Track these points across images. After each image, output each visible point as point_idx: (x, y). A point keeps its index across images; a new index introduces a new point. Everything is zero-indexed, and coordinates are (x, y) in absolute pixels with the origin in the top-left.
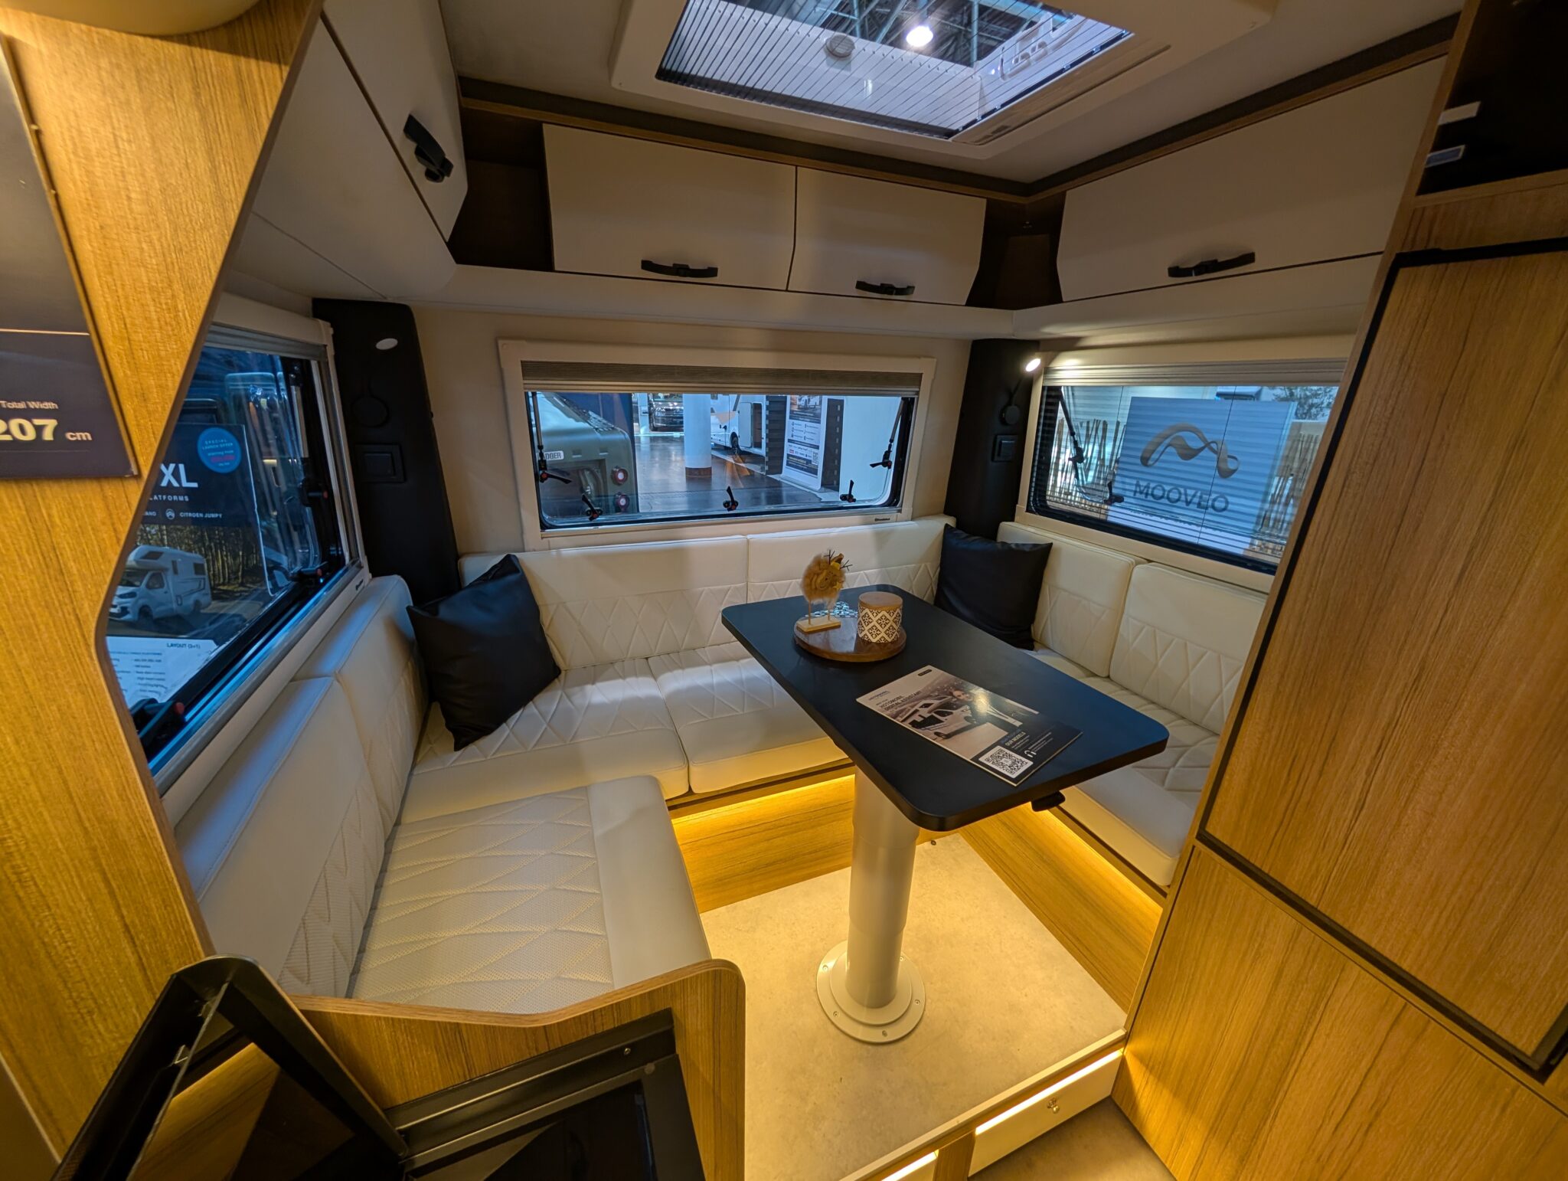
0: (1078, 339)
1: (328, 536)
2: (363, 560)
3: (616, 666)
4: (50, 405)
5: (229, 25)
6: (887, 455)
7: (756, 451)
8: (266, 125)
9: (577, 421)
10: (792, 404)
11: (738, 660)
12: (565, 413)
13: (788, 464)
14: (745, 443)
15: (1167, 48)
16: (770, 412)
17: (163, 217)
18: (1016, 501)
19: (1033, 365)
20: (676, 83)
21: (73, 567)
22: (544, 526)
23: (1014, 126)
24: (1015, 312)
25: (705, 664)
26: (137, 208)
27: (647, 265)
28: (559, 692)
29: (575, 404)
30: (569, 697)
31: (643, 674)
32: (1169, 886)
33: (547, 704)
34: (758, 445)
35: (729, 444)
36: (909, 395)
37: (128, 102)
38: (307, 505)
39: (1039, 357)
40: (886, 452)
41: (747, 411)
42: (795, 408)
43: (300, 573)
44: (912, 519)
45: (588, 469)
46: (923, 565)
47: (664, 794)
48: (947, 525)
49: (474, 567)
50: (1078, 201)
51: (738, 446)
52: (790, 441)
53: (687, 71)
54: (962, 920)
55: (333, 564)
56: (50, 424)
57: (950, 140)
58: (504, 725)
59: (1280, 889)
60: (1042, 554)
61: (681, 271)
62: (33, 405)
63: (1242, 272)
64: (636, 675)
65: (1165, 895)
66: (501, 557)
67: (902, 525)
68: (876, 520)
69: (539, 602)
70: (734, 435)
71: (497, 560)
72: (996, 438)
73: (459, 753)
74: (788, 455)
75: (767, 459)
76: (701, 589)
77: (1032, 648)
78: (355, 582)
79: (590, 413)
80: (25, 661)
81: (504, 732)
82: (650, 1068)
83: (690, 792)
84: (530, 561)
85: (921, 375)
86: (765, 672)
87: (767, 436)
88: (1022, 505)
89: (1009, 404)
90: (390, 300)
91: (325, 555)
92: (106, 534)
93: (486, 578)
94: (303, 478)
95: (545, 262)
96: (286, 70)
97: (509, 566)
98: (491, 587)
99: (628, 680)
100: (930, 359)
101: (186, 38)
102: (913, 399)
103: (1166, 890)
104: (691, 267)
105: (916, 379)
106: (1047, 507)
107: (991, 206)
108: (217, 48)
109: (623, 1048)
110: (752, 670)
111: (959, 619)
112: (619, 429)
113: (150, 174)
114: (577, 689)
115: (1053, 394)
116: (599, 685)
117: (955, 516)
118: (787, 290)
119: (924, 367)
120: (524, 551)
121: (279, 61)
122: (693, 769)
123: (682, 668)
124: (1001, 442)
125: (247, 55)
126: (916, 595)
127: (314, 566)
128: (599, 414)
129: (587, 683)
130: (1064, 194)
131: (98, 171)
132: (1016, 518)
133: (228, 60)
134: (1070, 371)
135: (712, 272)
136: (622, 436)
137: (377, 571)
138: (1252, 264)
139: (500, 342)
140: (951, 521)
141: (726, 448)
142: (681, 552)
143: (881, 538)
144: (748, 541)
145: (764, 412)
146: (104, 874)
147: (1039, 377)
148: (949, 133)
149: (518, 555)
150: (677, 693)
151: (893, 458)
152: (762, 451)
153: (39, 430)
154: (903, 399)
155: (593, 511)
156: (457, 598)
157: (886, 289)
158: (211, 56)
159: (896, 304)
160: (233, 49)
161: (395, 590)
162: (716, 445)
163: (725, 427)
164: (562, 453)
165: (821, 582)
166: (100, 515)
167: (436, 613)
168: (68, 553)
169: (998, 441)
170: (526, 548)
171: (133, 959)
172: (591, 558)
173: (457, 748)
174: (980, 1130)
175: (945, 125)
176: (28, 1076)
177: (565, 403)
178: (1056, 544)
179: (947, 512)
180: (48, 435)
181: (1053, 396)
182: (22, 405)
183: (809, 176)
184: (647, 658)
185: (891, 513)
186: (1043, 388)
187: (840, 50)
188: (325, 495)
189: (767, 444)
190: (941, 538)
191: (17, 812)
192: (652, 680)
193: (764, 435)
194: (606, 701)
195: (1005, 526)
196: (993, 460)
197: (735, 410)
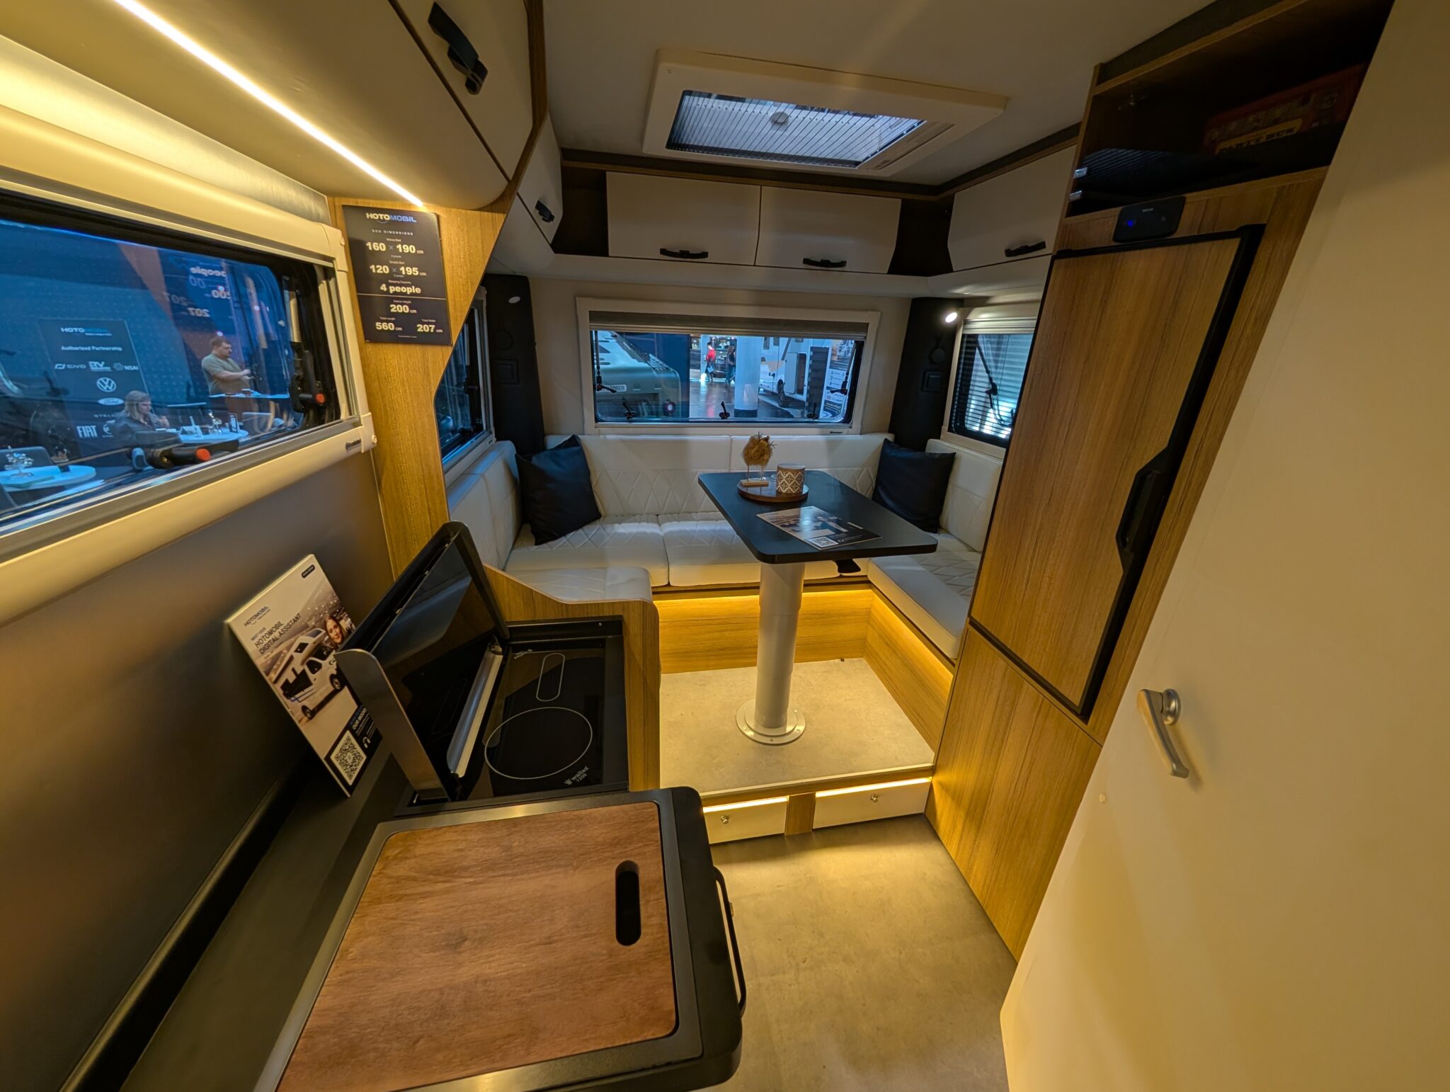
0: (987, 298)
1: (476, 414)
2: (493, 429)
3: (636, 517)
4: (434, 321)
5: (492, 204)
6: (844, 384)
7: (798, 397)
8: (498, 232)
9: (639, 361)
10: (833, 355)
11: (717, 520)
12: (630, 355)
13: (825, 410)
14: (789, 390)
15: (953, 125)
16: (813, 361)
17: (468, 262)
18: (942, 424)
19: (951, 317)
20: (678, 149)
21: (431, 374)
22: (597, 420)
23: (893, 159)
24: (929, 279)
25: (695, 520)
26: (462, 260)
27: (663, 252)
28: (598, 526)
29: (639, 347)
30: (604, 529)
31: (652, 522)
32: (956, 659)
33: (592, 530)
34: (800, 392)
35: (775, 390)
36: (859, 339)
37: (463, 230)
38: (467, 393)
39: (957, 310)
40: (844, 383)
41: (793, 359)
42: (835, 359)
43: (462, 428)
44: (861, 434)
45: (645, 401)
46: (865, 469)
47: (651, 582)
48: (886, 439)
49: (553, 441)
50: (963, 201)
51: (783, 392)
52: (828, 388)
53: (683, 143)
54: (846, 700)
55: (478, 429)
56: (433, 326)
57: (857, 168)
58: (563, 537)
59: (1003, 647)
60: (949, 461)
61: (685, 255)
62: (430, 321)
63: (1036, 255)
64: (648, 522)
65: (954, 665)
66: (569, 437)
67: (851, 437)
68: (831, 432)
69: (591, 468)
70: (780, 382)
71: (567, 438)
72: (925, 374)
73: (537, 547)
74: (826, 401)
75: (807, 404)
76: (695, 470)
77: (935, 532)
78: (488, 440)
79: (651, 355)
80: (415, 405)
81: (563, 540)
82: (610, 637)
83: (669, 585)
84: (586, 440)
85: (868, 324)
86: (731, 528)
87: (809, 383)
88: (945, 427)
89: (937, 347)
90: (518, 274)
91: (473, 423)
92: (441, 363)
93: (559, 447)
94: (466, 377)
95: (603, 251)
96: (505, 215)
97: (574, 441)
98: (562, 452)
99: (642, 524)
100: (874, 313)
101: (480, 209)
102: (863, 342)
103: (954, 662)
104: (691, 252)
105: (864, 327)
106: (965, 428)
107: (905, 204)
108: (488, 211)
109: (598, 623)
110: (726, 526)
111: (887, 510)
112: (672, 370)
113: (466, 250)
114: (609, 525)
115: (972, 340)
116: (623, 524)
117: (894, 434)
118: (755, 265)
119: (871, 318)
120: (584, 434)
121: (504, 213)
122: (671, 569)
123: (679, 521)
124: (929, 378)
125: (495, 212)
126: (859, 491)
127: (468, 427)
128: (655, 356)
129: (617, 523)
130: (952, 197)
131: (453, 250)
132: (942, 437)
133: (490, 214)
134: (983, 322)
135: (705, 255)
136: (673, 375)
137: (499, 438)
138: (1044, 250)
139: (577, 299)
140: (890, 437)
141: (773, 394)
142: (685, 442)
143: (831, 446)
144: (732, 440)
145: (808, 362)
146: (425, 486)
147: (960, 327)
148: (857, 163)
149: (580, 436)
150: (671, 532)
151: (848, 387)
152: (803, 397)
153: (430, 328)
154: (855, 342)
155: (629, 413)
156: (542, 454)
157: (825, 264)
158: (486, 213)
159: (834, 273)
160: (492, 211)
161: (508, 447)
162: (765, 391)
163: (774, 375)
164: (625, 386)
165: (754, 452)
166: (441, 357)
167: (530, 459)
168: (431, 369)
169: (927, 376)
170: (586, 432)
171: (429, 522)
172: (623, 441)
173: (537, 543)
174: (819, 794)
175: (853, 159)
176: (395, 560)
177: (631, 347)
178: (958, 454)
179: (890, 431)
180: (432, 331)
181: (971, 342)
182: (427, 321)
183: (770, 192)
184: (657, 515)
185: (845, 429)
186: (963, 336)
187: (781, 120)
188: (476, 388)
189: (808, 390)
190: (880, 451)
191: (406, 457)
192: (657, 526)
193: (806, 382)
194: (626, 532)
195: (932, 442)
196: (922, 390)
197: (783, 359)
